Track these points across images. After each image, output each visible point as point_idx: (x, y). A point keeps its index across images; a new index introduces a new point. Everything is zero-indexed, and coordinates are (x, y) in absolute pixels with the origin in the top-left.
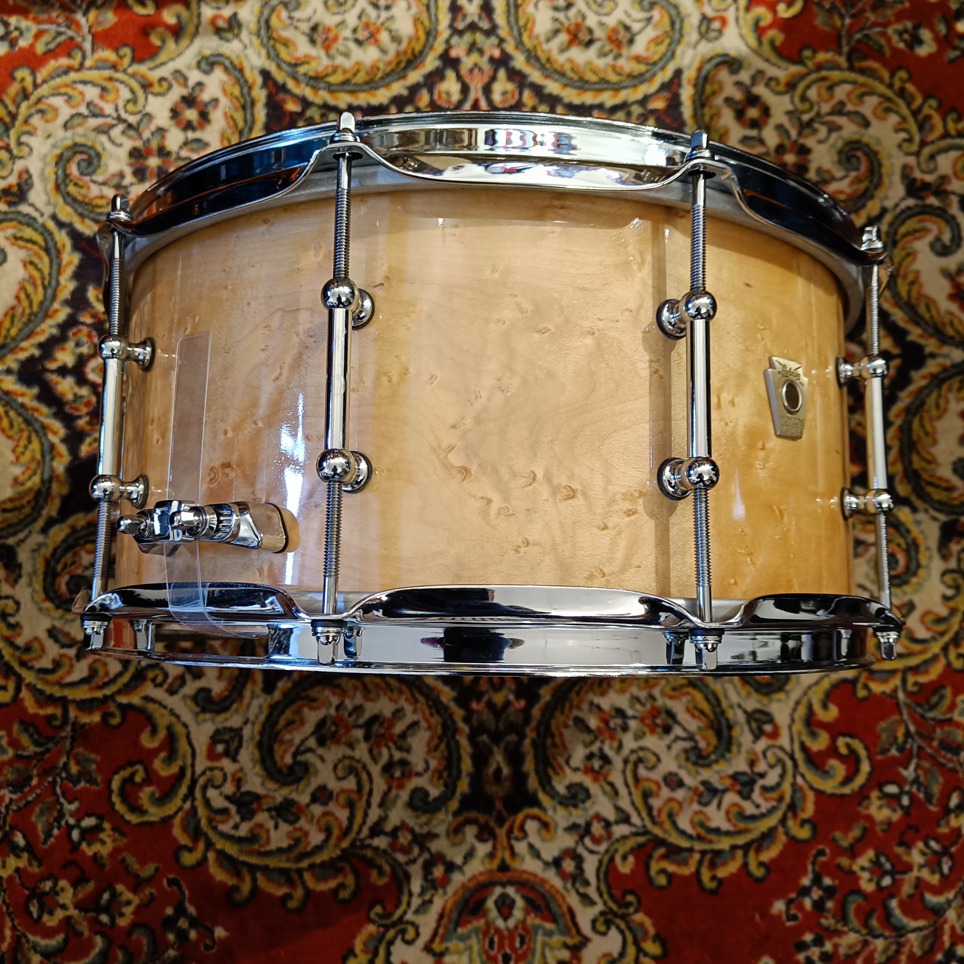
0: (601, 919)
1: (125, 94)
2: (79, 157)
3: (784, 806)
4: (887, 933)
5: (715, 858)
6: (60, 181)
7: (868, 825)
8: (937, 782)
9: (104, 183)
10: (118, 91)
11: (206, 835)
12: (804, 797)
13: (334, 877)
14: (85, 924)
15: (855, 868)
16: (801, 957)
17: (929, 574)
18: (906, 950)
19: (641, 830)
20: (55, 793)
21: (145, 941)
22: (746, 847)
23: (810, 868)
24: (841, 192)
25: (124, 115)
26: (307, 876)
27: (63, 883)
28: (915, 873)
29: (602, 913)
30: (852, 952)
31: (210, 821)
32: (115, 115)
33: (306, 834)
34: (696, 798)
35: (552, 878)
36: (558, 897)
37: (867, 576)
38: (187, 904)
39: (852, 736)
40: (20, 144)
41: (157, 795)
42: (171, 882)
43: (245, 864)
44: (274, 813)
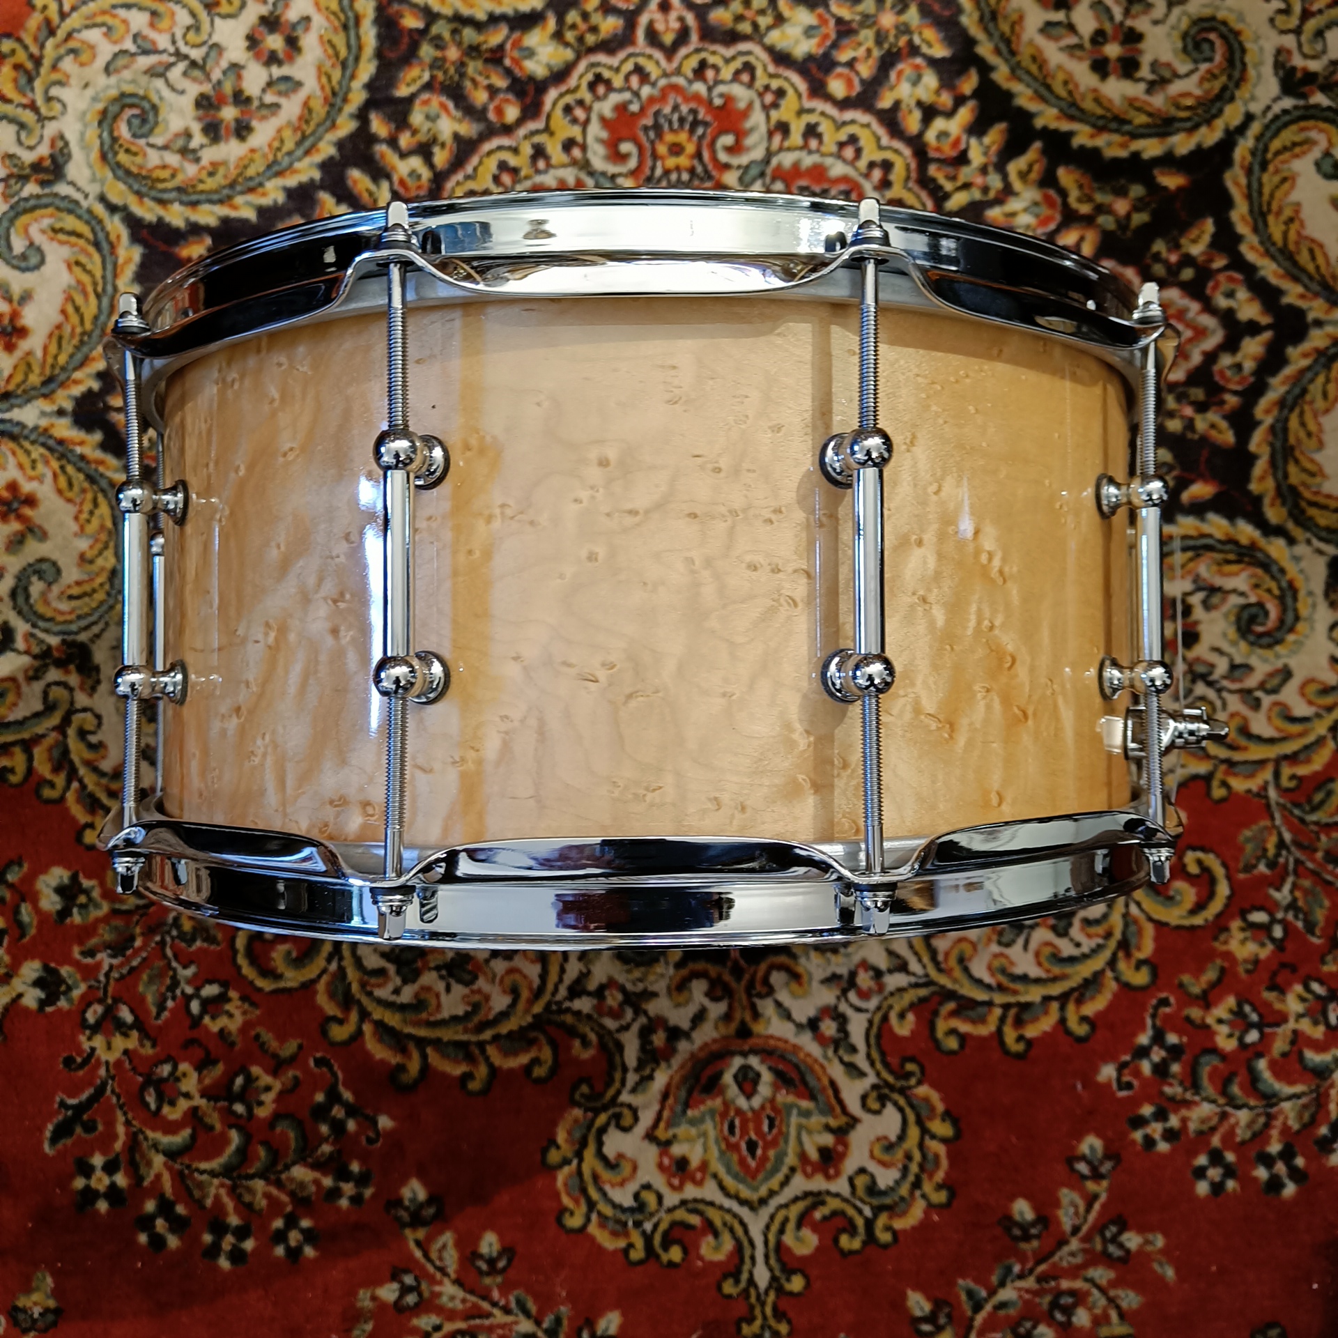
0: (874, 1094)
1: (183, 18)
2: (129, 112)
3: (1112, 944)
4: (1252, 1102)
5: (1023, 1013)
6: (106, 147)
7: (1226, 964)
8: (1321, 906)
9: (166, 147)
10: (173, 14)
11: (359, 1002)
12: (1140, 932)
13: (527, 1050)
14: (216, 1115)
15: (1210, 1020)
16: (1138, 1135)
17: (1312, 628)
18: (1278, 1123)
19: (922, 981)
20: (164, 956)
21: (292, 1135)
22: (1063, 998)
23: (1149, 1022)
24: (1189, 95)
25: (184, 49)
26: (491, 1051)
27: (184, 1067)
28: (1291, 1025)
29: (875, 1087)
30: (1205, 1127)
31: (363, 985)
32: (172, 50)
33: (487, 998)
34: (995, 937)
35: (809, 1045)
36: (817, 1067)
37: (1225, 635)
38: (341, 1089)
39: (1203, 849)
40: (49, 99)
41: (294, 954)
42: (319, 1062)
43: (411, 1037)
44: (444, 972)
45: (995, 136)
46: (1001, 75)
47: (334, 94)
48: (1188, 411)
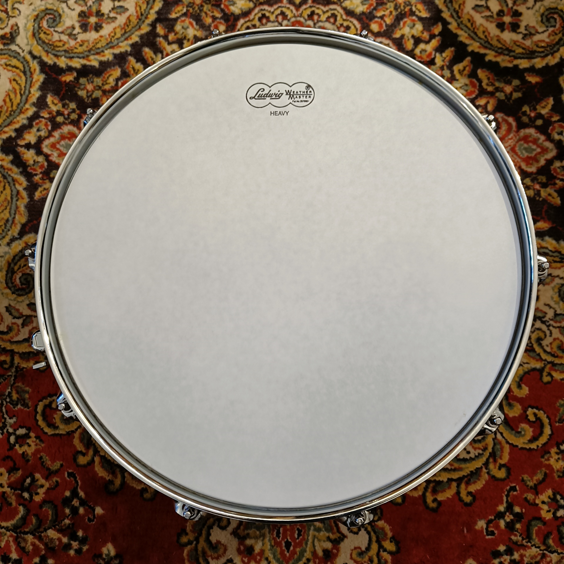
2: (48, 16)
3: (487, 454)
4: (560, 550)
5: (437, 487)
6: (35, 31)
7: (548, 471)
9: (62, 33)
12: (502, 448)
14: (13, 497)
15: (537, 501)
16: (496, 561)
21: (50, 512)
22: (459, 481)
23: (505, 499)
24: (543, 41)
27: (2, 470)
30: (534, 561)
37: (552, 298)
38: (79, 490)
39: (537, 408)
40: (14, 8)
42: (70, 475)
43: (118, 466)
45: (448, 53)
46: (453, 26)
47: (142, 15)
48: (537, 187)
